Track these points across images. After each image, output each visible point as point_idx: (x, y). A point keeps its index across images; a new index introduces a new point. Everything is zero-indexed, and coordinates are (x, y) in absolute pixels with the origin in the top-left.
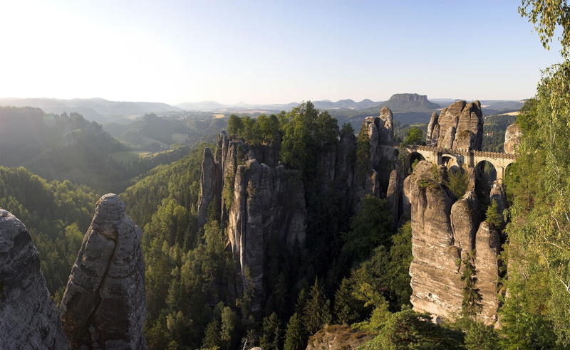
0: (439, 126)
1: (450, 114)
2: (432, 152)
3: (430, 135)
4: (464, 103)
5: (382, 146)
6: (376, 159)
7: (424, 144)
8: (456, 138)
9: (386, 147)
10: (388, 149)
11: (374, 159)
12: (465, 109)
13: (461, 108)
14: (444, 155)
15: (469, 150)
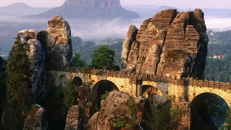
0: (139, 44)
1: (153, 27)
2: (128, 80)
3: (125, 56)
4: (174, 13)
5: (53, 72)
6: (43, 90)
7: (117, 69)
8: (162, 60)
9: (60, 73)
10: (62, 76)
11: (37, 91)
12: (176, 20)
13: (170, 19)
14: (145, 83)
15: (182, 77)
